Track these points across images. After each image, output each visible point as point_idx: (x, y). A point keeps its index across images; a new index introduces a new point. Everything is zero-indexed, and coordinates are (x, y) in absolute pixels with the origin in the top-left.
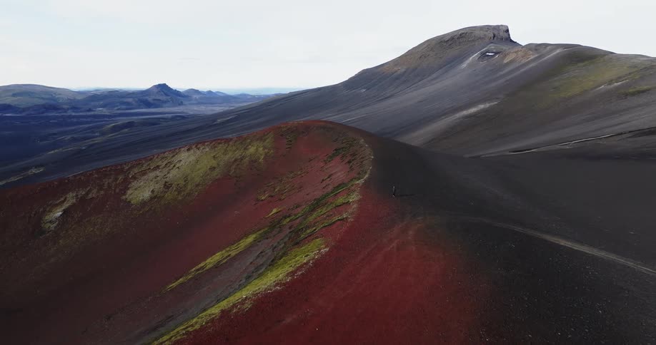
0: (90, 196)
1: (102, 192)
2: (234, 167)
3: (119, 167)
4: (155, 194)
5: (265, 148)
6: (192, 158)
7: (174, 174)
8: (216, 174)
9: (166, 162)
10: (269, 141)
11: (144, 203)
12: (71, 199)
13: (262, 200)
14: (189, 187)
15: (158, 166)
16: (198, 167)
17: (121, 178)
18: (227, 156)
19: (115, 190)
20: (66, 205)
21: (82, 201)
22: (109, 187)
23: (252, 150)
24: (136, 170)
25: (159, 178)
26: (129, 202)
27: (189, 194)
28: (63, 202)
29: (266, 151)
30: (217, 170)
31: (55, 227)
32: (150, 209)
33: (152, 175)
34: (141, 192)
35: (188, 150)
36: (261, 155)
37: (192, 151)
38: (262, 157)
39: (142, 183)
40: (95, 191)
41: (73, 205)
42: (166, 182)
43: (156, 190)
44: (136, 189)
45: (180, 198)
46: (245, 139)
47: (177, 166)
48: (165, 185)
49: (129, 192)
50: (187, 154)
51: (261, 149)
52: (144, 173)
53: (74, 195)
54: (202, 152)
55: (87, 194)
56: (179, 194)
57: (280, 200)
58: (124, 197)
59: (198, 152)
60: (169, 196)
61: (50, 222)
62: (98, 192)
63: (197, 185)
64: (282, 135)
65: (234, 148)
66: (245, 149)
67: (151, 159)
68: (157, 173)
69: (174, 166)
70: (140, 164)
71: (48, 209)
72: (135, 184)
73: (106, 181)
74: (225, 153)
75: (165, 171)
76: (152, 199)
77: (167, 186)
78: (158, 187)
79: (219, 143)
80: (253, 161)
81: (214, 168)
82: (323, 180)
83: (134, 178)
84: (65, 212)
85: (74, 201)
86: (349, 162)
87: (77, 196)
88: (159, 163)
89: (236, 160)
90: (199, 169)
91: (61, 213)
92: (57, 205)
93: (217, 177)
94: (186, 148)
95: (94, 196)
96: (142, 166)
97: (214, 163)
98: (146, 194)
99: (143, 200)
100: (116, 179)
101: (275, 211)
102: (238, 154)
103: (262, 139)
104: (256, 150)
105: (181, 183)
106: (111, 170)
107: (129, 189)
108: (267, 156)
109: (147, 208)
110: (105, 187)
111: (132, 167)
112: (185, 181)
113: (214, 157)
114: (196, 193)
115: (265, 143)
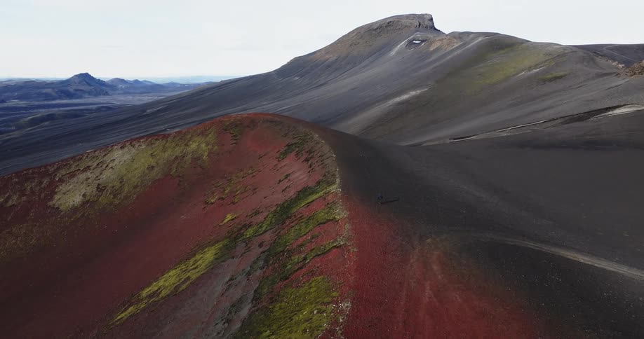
0: (10, 203)
1: (24, 198)
2: (174, 165)
3: (43, 169)
4: (87, 198)
5: (207, 144)
6: (127, 157)
7: (107, 175)
8: (155, 174)
9: (98, 162)
10: (211, 137)
11: (75, 209)
13: (212, 203)
14: (126, 189)
15: (89, 167)
16: (135, 166)
17: (46, 181)
18: (166, 154)
19: (39, 196)
22: (33, 192)
23: (193, 146)
24: (63, 172)
25: (90, 180)
26: (58, 208)
27: (126, 198)
29: (210, 147)
30: (156, 170)
32: (83, 215)
33: (82, 176)
34: (71, 196)
35: (122, 148)
36: (204, 151)
37: (126, 150)
38: (206, 154)
39: (71, 187)
40: (15, 198)
42: (99, 185)
43: (88, 194)
44: (64, 194)
45: (117, 202)
46: (185, 135)
47: (110, 166)
48: (98, 188)
49: (57, 197)
50: (120, 152)
51: (203, 145)
52: (72, 175)
54: (137, 150)
55: (7, 200)
56: (115, 196)
57: (234, 203)
58: (51, 203)
59: (134, 151)
60: (104, 200)
62: (20, 197)
63: (135, 187)
64: (225, 130)
65: (174, 145)
66: (187, 145)
67: (81, 159)
68: (88, 174)
69: (107, 166)
70: (66, 165)
72: (63, 188)
73: (29, 186)
74: (164, 150)
75: (98, 172)
76: (83, 204)
77: (101, 189)
78: (91, 190)
79: (157, 140)
80: (196, 159)
81: (153, 167)
82: (280, 181)
83: (61, 181)
86: (307, 160)
88: (90, 164)
89: (176, 158)
90: (136, 169)
93: (157, 178)
94: (119, 146)
95: (14, 203)
96: (70, 168)
97: (152, 161)
98: (77, 199)
99: (74, 205)
100: (41, 183)
101: (229, 217)
102: (178, 151)
103: (203, 134)
104: (199, 146)
105: (118, 185)
106: (33, 173)
107: (56, 193)
108: (210, 153)
109: (79, 215)
110: (28, 192)
111: (58, 169)
112: (121, 182)
113: (152, 155)
114: (135, 196)
115: (208, 138)
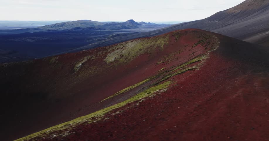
0: (93, 58)
1: (97, 57)
2: (150, 49)
3: (104, 48)
6: (133, 45)
7: (125, 51)
8: (141, 52)
9: (123, 46)
10: (167, 39)
11: (111, 63)
12: (85, 59)
13: (159, 64)
14: (130, 57)
15: (119, 48)
16: (135, 48)
17: (104, 52)
18: (147, 45)
19: (102, 57)
20: (83, 61)
21: (89, 60)
22: (100, 55)
23: (159, 42)
24: (111, 49)
25: (118, 53)
26: (106, 62)
27: (129, 60)
28: (83, 60)
29: (165, 42)
30: (142, 50)
31: (79, 70)
32: (113, 65)
33: (116, 51)
34: (111, 58)
35: (132, 42)
36: (162, 44)
37: (133, 42)
38: (163, 45)
39: (112, 55)
40: (94, 57)
41: (86, 62)
42: (121, 55)
43: (117, 58)
44: (109, 57)
45: (125, 61)
46: (157, 37)
47: (126, 48)
49: (107, 58)
50: (131, 43)
51: (163, 42)
52: (113, 50)
53: (87, 58)
54: (137, 43)
55: (91, 58)
56: (125, 60)
57: (167, 64)
58: (104, 60)
59: (136, 43)
60: (121, 60)
61: (77, 68)
62: (95, 57)
63: (133, 56)
64: (173, 35)
65: (151, 41)
66: (156, 42)
67: (117, 45)
68: (118, 51)
71: (77, 62)
72: (109, 55)
73: (99, 53)
74: (147, 43)
75: (122, 50)
76: (115, 61)
77: (121, 56)
78: (118, 56)
79: (145, 39)
80: (158, 47)
81: (141, 49)
82: (190, 55)
83: (109, 52)
84: (83, 64)
85: (86, 60)
86: (206, 46)
87: (88, 58)
88: (120, 47)
89: (151, 46)
90: (135, 50)
91: (81, 64)
92: (80, 61)
93: (142, 54)
94: (131, 41)
95: (94, 58)
96: (113, 48)
97: (141, 47)
98: (113, 59)
99: (111, 61)
100: (103, 52)
101: (162, 69)
102: (152, 44)
103: (164, 37)
104: (161, 42)
105: (127, 55)
106: (101, 49)
107: (107, 56)
108: (165, 44)
109: (112, 65)
110: (98, 55)
111: (109, 48)
112: (129, 54)
113: (142, 45)
114: (132, 60)
115: (165, 39)
